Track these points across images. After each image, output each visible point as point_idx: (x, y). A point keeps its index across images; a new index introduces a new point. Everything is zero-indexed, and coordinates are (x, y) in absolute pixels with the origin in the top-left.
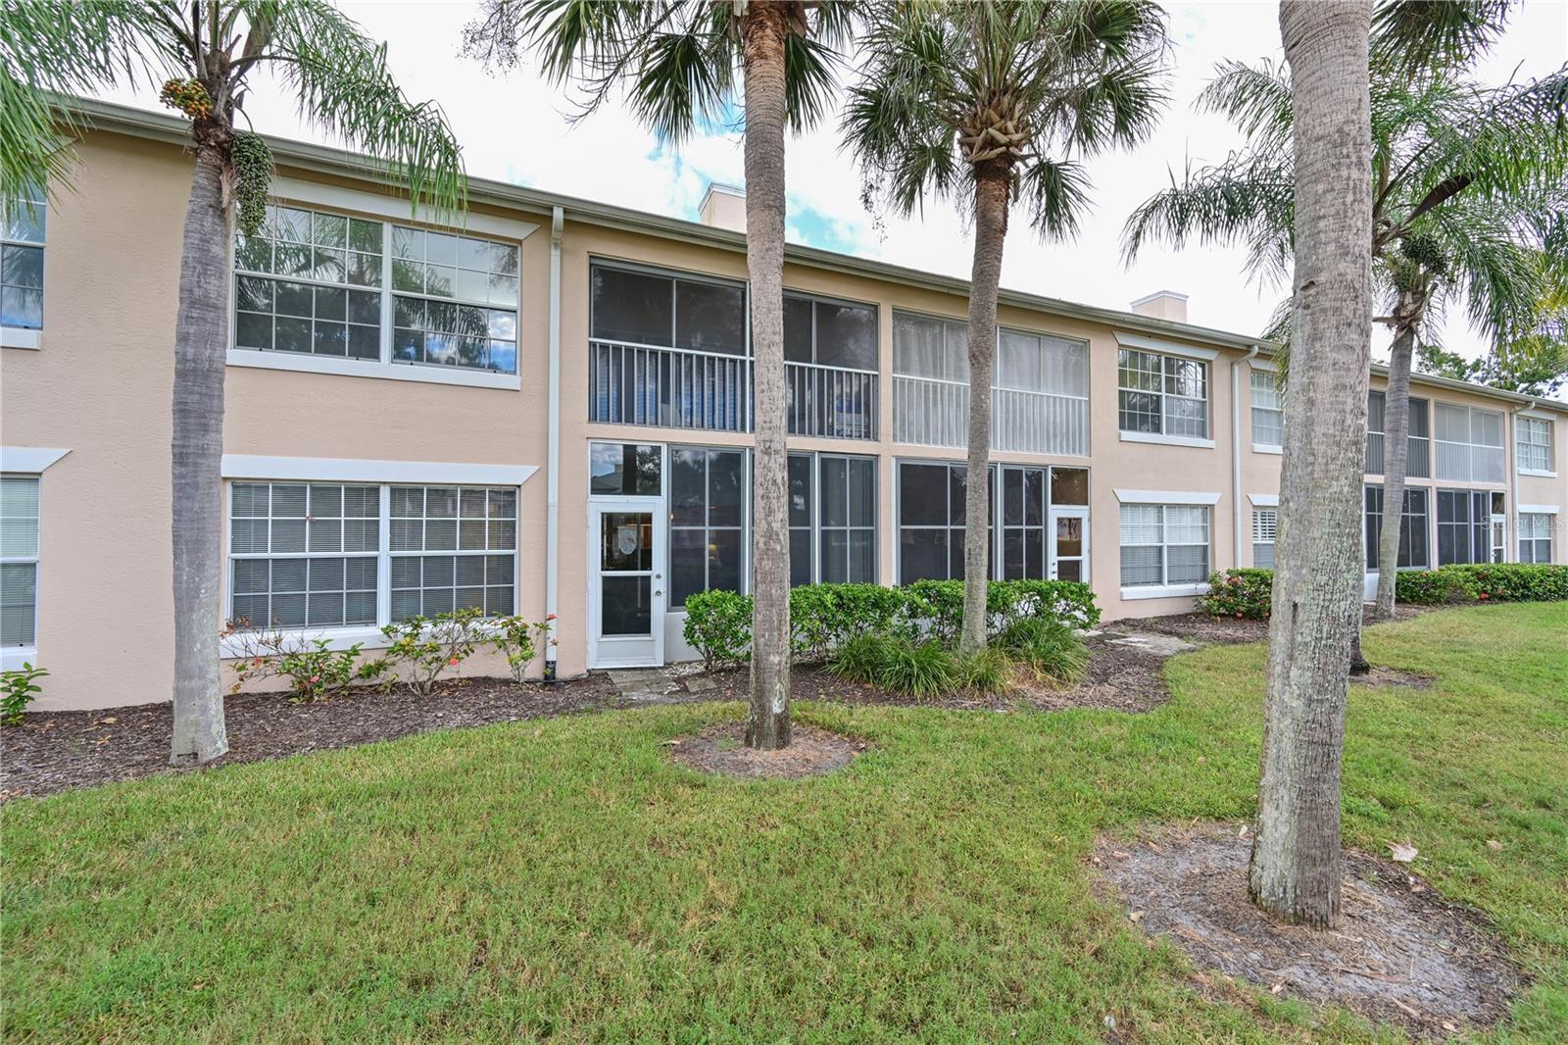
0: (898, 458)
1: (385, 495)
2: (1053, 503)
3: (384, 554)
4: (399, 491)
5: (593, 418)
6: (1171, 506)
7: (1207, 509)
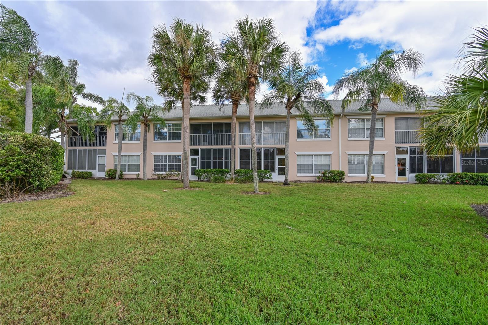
0: (239, 148)
1: (167, 156)
2: (277, 155)
3: (167, 163)
4: (169, 156)
5: (190, 145)
6: (315, 155)
7: (330, 155)
